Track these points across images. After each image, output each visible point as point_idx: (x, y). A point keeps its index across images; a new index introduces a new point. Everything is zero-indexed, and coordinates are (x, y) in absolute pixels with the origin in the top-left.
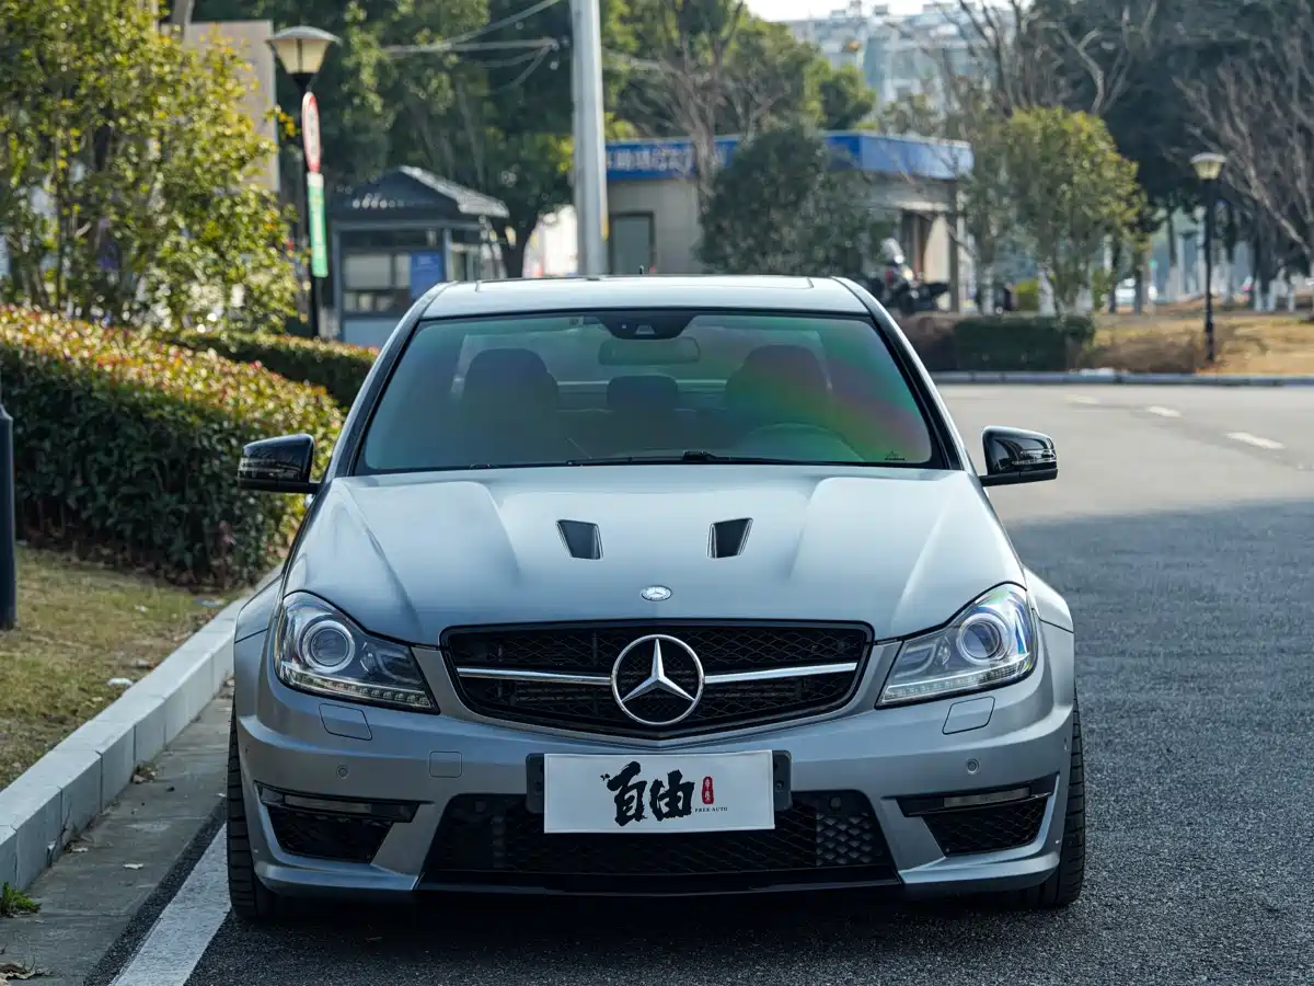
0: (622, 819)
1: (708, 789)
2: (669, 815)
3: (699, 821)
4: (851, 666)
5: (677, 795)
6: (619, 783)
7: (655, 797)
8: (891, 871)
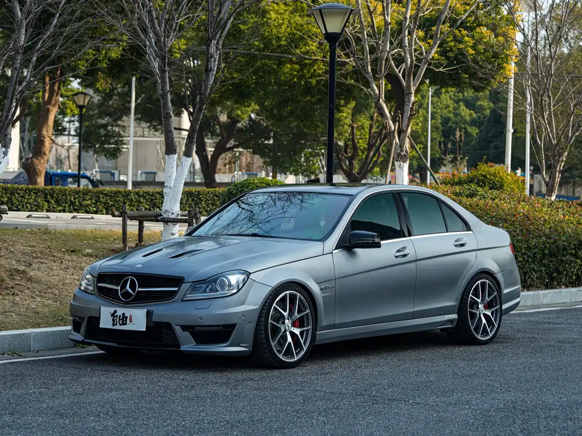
0: (113, 325)
1: (131, 318)
2: (122, 325)
3: (128, 327)
4: (176, 289)
5: (124, 319)
6: (113, 315)
7: (120, 320)
8: (179, 346)
